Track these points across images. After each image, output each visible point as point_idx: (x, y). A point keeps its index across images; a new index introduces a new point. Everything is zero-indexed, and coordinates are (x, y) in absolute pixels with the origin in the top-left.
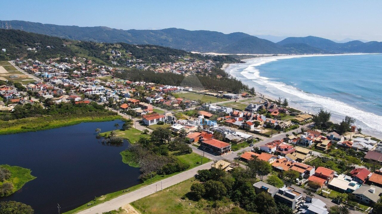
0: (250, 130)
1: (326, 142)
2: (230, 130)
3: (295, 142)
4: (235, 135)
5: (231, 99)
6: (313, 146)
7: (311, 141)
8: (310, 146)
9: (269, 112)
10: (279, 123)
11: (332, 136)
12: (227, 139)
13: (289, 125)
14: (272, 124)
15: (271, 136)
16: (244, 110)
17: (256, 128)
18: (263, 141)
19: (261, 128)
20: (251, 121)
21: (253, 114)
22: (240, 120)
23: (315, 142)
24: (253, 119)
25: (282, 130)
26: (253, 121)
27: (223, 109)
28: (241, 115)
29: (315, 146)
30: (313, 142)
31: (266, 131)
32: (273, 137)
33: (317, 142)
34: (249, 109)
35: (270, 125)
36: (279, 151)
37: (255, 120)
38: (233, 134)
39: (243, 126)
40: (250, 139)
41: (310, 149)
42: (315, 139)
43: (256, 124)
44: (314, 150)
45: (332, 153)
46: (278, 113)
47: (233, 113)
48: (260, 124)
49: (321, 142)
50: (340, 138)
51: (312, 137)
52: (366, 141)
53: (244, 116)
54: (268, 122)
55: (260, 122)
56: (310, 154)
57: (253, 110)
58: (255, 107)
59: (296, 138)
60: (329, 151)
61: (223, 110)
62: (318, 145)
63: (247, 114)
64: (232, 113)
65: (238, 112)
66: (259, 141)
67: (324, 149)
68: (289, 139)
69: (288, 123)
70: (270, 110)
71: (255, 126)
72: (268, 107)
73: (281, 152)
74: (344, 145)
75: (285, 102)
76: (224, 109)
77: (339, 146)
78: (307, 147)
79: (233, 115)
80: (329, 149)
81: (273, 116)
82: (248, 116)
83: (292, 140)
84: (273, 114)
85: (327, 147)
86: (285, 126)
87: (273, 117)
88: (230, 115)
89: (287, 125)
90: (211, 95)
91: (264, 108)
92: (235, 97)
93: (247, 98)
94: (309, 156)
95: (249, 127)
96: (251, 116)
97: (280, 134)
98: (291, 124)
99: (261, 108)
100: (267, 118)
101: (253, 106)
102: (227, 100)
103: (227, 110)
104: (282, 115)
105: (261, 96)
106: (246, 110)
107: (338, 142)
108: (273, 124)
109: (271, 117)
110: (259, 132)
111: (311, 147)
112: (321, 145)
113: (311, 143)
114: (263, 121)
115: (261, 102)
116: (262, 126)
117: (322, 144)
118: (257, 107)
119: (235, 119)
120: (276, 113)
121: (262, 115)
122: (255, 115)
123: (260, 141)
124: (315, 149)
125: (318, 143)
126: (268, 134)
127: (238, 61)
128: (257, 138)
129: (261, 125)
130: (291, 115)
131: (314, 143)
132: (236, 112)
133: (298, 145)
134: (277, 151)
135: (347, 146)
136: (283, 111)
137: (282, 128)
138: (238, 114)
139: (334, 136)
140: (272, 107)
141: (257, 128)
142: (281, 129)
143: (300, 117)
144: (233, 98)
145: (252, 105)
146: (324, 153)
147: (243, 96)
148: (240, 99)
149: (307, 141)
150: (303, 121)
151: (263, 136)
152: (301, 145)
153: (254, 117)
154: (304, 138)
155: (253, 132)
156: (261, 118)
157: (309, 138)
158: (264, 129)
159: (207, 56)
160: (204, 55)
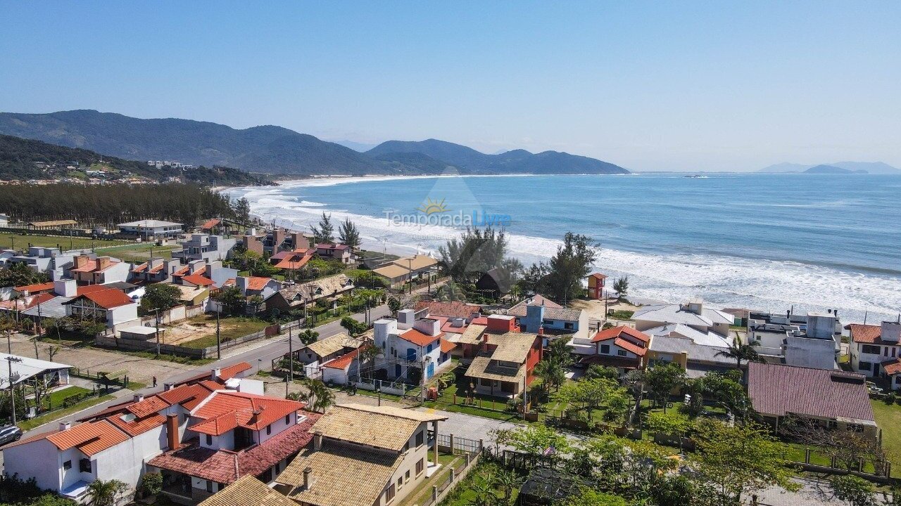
0: (110, 335)
1: (514, 348)
3: (344, 370)
5: (145, 239)
6: (443, 381)
7: (435, 354)
8: (428, 382)
9: (275, 262)
11: (535, 311)
13: (337, 292)
14: (252, 293)
15: (213, 352)
19: (187, 322)
21: (173, 264)
23: (454, 357)
25: (298, 317)
27: (34, 258)
28: (117, 274)
29: (460, 378)
30: (444, 357)
33: (466, 353)
35: (239, 298)
36: (178, 463)
41: (432, 399)
42: (455, 339)
44: (452, 407)
45: (555, 409)
46: (307, 258)
47: (76, 267)
49: (491, 349)
50: (572, 318)
51: (437, 325)
52: (690, 318)
53: (134, 278)
54: (231, 286)
55: (190, 289)
56: (424, 449)
58: (213, 247)
59: (353, 345)
60: (538, 396)
61: (34, 262)
62: (476, 369)
63: (146, 269)
64: (69, 270)
65: (99, 262)
67: (511, 388)
69: (330, 285)
70: (280, 255)
71: (143, 313)
72: (277, 245)
73: (192, 468)
74: (605, 349)
75: (348, 232)
76: (41, 257)
77: (583, 364)
78: (414, 393)
80: (538, 381)
82: (153, 275)
83: (328, 357)
84: (283, 264)
85: (523, 371)
86: (316, 297)
87: (282, 277)
89: (326, 292)
91: (255, 246)
92: (168, 231)
94: (419, 466)
95: (104, 319)
96: (163, 274)
97: (279, 338)
98: (347, 288)
101: (205, 243)
102: (124, 243)
103: (57, 260)
107: (569, 339)
108: (258, 292)
111: (435, 389)
112: (494, 367)
113: (436, 366)
114: (212, 288)
116: (197, 311)
117: (497, 356)
120: (296, 259)
122: (182, 269)
123: (121, 393)
124: (460, 400)
125: (473, 358)
126: (200, 346)
127: (257, 181)
129: (190, 304)
131: (449, 360)
132: (88, 264)
133: (360, 384)
134: (168, 461)
135: (623, 351)
136: (329, 254)
137: (300, 307)
138: (95, 270)
139: (544, 314)
140: (288, 244)
141: (164, 319)
142: (292, 311)
143: (391, 264)
146: (514, 413)
149: (411, 355)
150: (404, 277)
151: (169, 360)
152: (377, 386)
153: (176, 274)
154: (392, 336)
155: (115, 344)
156: (209, 278)
157: (419, 331)
158: (204, 324)
159: (169, 167)
160: (159, 166)
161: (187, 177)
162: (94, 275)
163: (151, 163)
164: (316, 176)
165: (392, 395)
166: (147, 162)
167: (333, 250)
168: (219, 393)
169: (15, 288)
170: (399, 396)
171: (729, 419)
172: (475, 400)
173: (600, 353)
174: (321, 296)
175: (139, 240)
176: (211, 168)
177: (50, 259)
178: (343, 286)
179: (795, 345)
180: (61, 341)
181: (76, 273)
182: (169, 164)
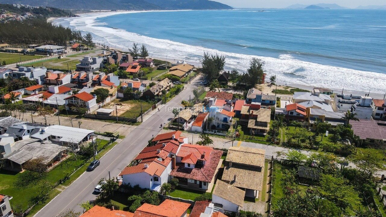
0: (89, 112)
1: (264, 115)
2: (25, 127)
3: (201, 127)
4: (42, 137)
5: (50, 55)
9: (122, 68)
10: (148, 85)
11: (259, 97)
12: (8, 162)
13: (167, 87)
14: (135, 89)
15: (139, 119)
16: (74, 70)
17: (101, 104)
18: (125, 140)
19: (113, 103)
20: (88, 90)
21: (91, 75)
22: (63, 91)
24: (93, 85)
25: (159, 100)
26: (92, 90)
27: (23, 72)
28: (66, 79)
29: (244, 127)
31: (126, 107)
32: (144, 120)
33: (245, 118)
34: (84, 67)
35: (132, 92)
36: (181, 175)
37: (97, 87)
38: (37, 135)
39: (70, 105)
40: (87, 144)
41: (238, 137)
43: (101, 96)
45: (282, 139)
46: (139, 67)
47: (47, 77)
48: (110, 93)
50: (273, 99)
51: (232, 107)
52: (316, 98)
53: (73, 81)
54: (125, 86)
55: (109, 88)
57: (93, 68)
58: (94, 62)
59: (195, 115)
61: (24, 74)
63: (78, 77)
64: (44, 79)
65: (58, 75)
66: (113, 140)
68: (183, 121)
69: (164, 84)
70: (123, 65)
71: (98, 102)
72: (119, 60)
73: (188, 176)
74: (292, 113)
75: (143, 50)
76: (26, 71)
78: (230, 135)
79: (48, 82)
81: (131, 74)
82: (82, 80)
83: (190, 121)
84: (129, 70)
85: (269, 126)
86: (162, 90)
87: (131, 77)
88: (40, 82)
89: (165, 87)
90: (13, 51)
91: (112, 61)
92: (59, 50)
93: (81, 52)
95: (85, 106)
96: (87, 79)
97: (156, 110)
98: (170, 84)
99: (106, 62)
100: (121, 80)
101: (91, 61)
102: (42, 57)
103: (34, 73)
104: (146, 69)
105: (104, 47)
106: (79, 69)
108: (138, 89)
109: (128, 76)
110: (111, 113)
111: (237, 133)
112: (257, 123)
114: (115, 87)
115: (105, 54)
116: (114, 98)
118: (99, 61)
119: (50, 90)
120: (134, 67)
121: (111, 75)
122: (95, 77)
123: (118, 141)
124: (249, 137)
125: (248, 120)
126: (131, 116)
127: (69, 14)
128: (108, 135)
129: (111, 95)
130: (158, 69)
132: (52, 76)
134: (175, 173)
135: (299, 114)
136: (145, 64)
137: (158, 95)
138: (57, 79)
139: (262, 98)
140: (125, 59)
141: (105, 103)
142: (156, 97)
143: (177, 69)
144: (55, 53)
145: (89, 58)
146: (270, 142)
147: (74, 49)
148: (68, 54)
149: (225, 119)
150: (183, 76)
151: (122, 123)
152: (215, 132)
153: (93, 79)
154: (218, 113)
155: (95, 117)
156: (109, 81)
157: (226, 110)
158: (120, 104)
159: (24, 7)
160: (19, 7)
161: (34, 12)
162: (57, 81)
163: (15, 5)
164: (94, 11)
165: (222, 136)
166: (12, 5)
167: (146, 62)
168: (182, 146)
169: (25, 88)
170: (224, 136)
171: (348, 141)
172: (254, 137)
173: (289, 114)
174: (163, 89)
175: (48, 55)
176: (45, 8)
177: (30, 73)
178: (168, 83)
179: (358, 110)
180: (69, 116)
181: (47, 80)
182: (23, 6)
